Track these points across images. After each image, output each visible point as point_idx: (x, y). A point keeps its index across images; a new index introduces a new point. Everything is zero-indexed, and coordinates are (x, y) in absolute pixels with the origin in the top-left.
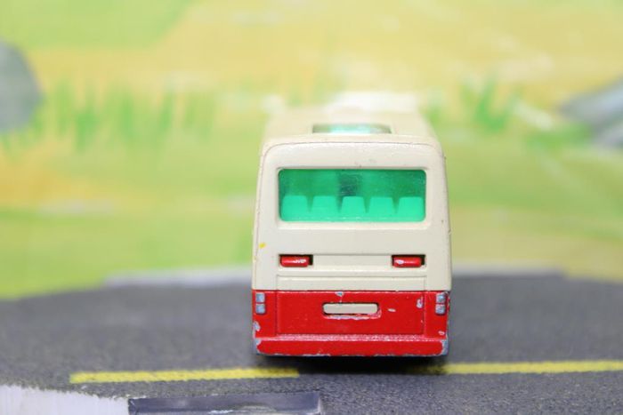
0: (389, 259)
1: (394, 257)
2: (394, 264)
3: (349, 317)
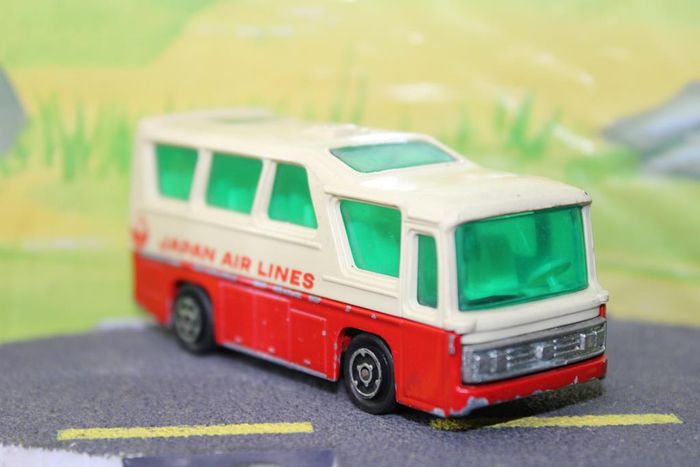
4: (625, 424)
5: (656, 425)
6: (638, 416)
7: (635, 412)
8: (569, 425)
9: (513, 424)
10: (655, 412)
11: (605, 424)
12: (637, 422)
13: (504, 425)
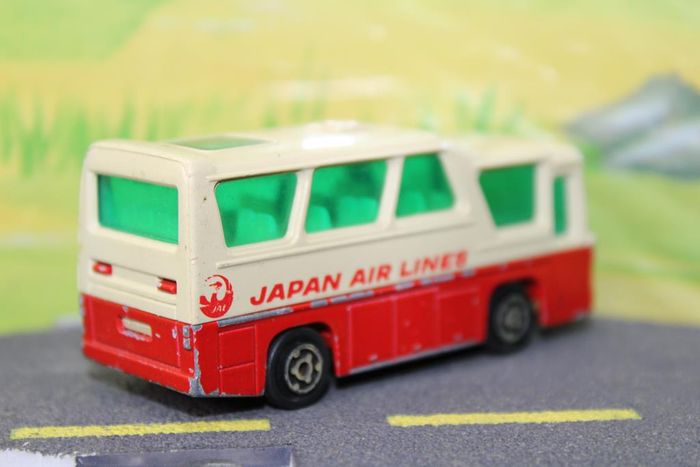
4: (584, 420)
5: (615, 421)
6: (597, 412)
7: (594, 408)
8: (528, 421)
10: (615, 407)
11: (564, 420)
12: (596, 418)
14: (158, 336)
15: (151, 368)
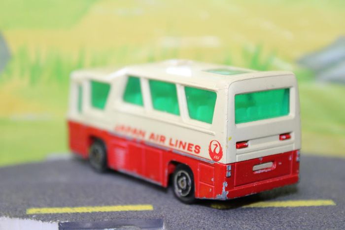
0: (278, 136)
1: (281, 135)
2: (281, 139)
3: (262, 171)
4: (308, 206)
5: (323, 206)
9: (252, 206)
13: (248, 206)
14: (280, 163)
15: (276, 182)
